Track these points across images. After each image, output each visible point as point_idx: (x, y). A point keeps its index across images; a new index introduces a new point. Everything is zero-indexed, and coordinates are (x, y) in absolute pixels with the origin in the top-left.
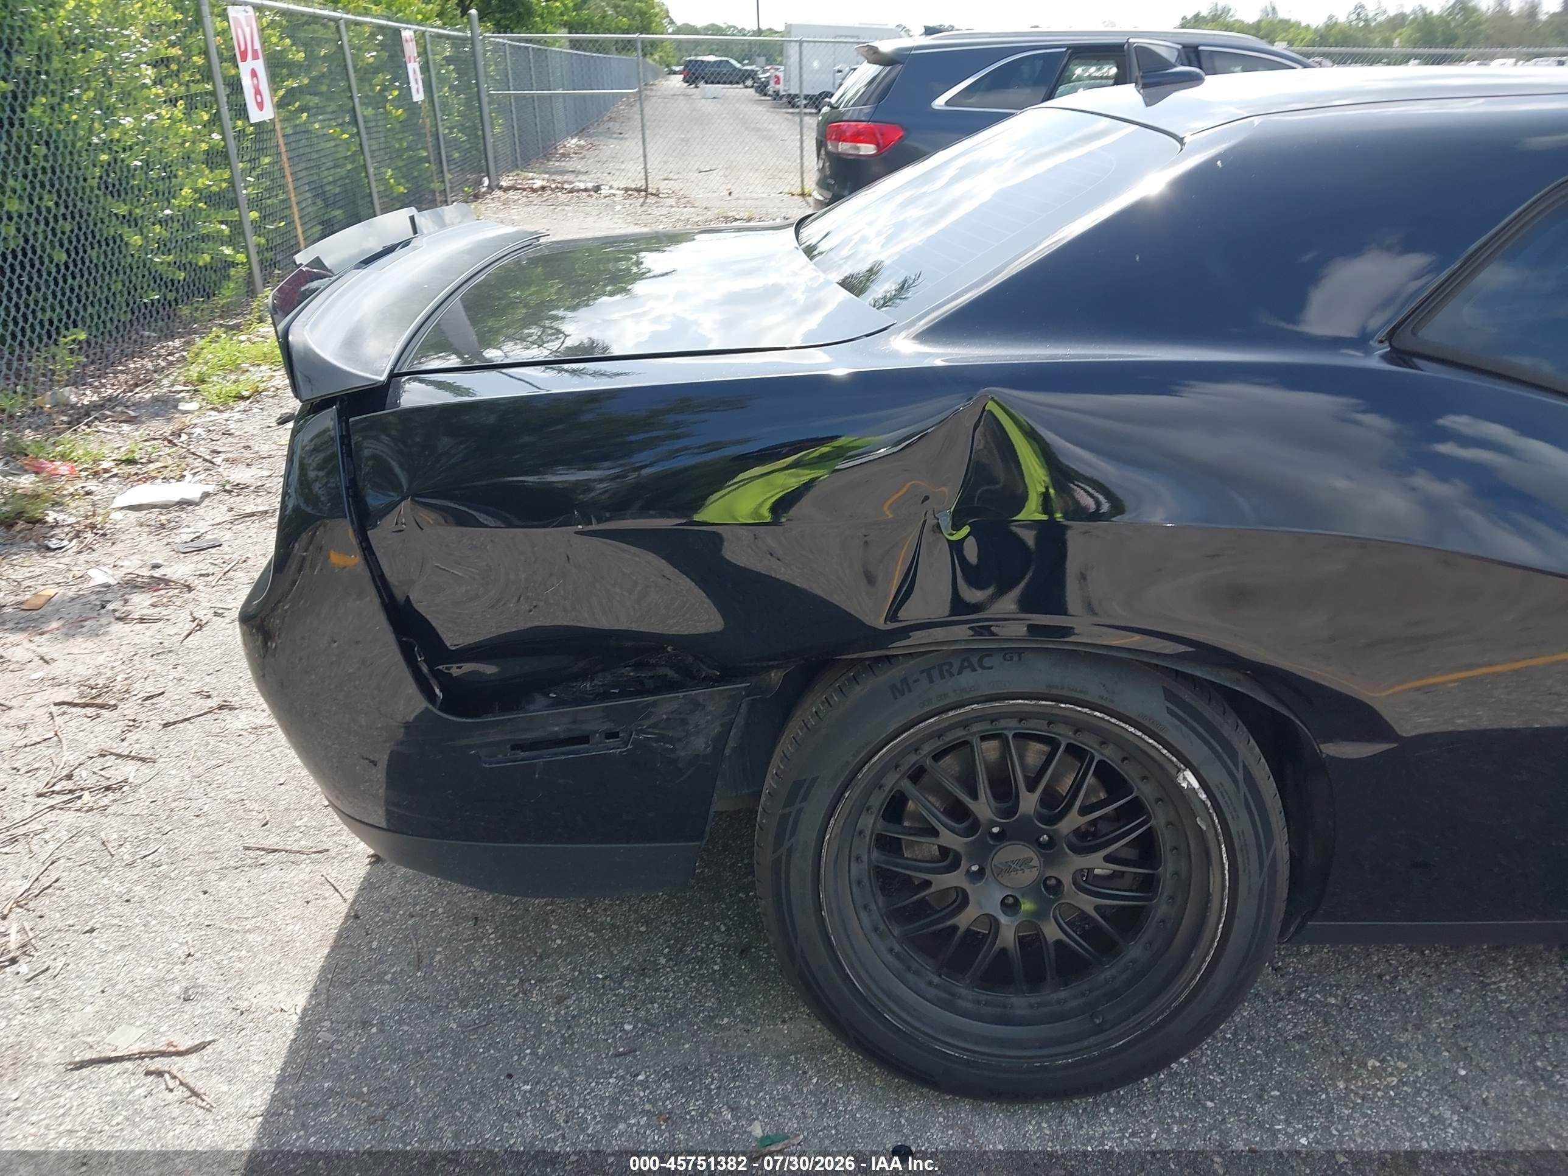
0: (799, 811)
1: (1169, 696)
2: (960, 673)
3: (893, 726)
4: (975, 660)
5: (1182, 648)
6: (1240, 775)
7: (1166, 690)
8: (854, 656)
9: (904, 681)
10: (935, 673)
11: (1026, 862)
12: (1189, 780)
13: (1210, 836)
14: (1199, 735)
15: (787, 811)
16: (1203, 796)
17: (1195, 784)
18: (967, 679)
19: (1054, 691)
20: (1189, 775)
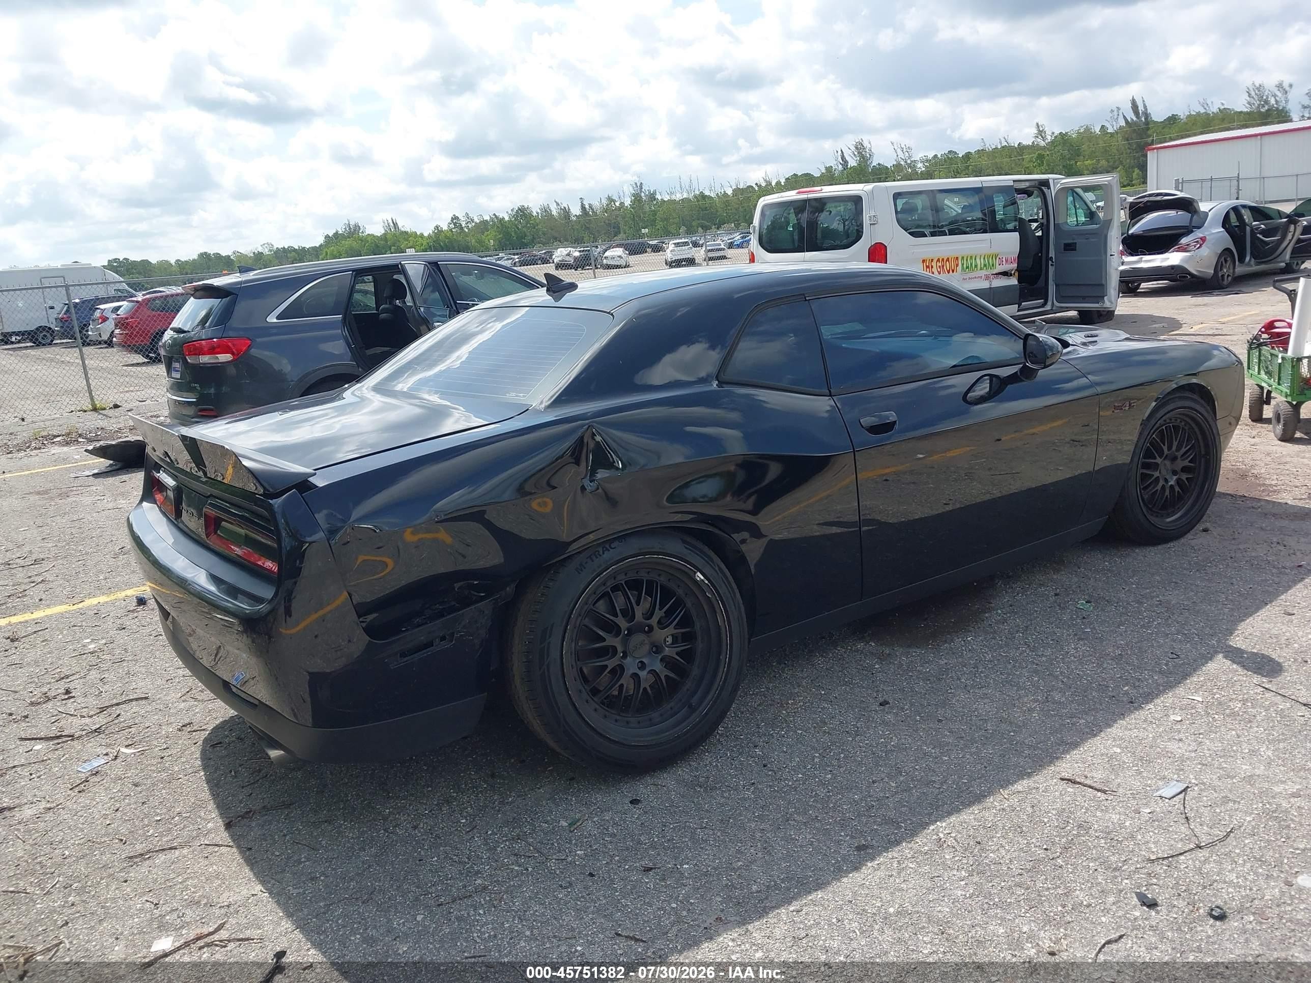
0: (549, 643)
1: (684, 542)
2: (603, 553)
3: (582, 586)
4: (607, 546)
5: (692, 516)
6: (717, 568)
7: (682, 540)
8: (554, 561)
9: (581, 565)
10: (594, 558)
11: (642, 643)
12: (699, 576)
13: (713, 600)
14: (697, 554)
15: (542, 645)
16: (707, 582)
17: (702, 578)
18: (606, 555)
19: (642, 551)
20: (699, 574)
